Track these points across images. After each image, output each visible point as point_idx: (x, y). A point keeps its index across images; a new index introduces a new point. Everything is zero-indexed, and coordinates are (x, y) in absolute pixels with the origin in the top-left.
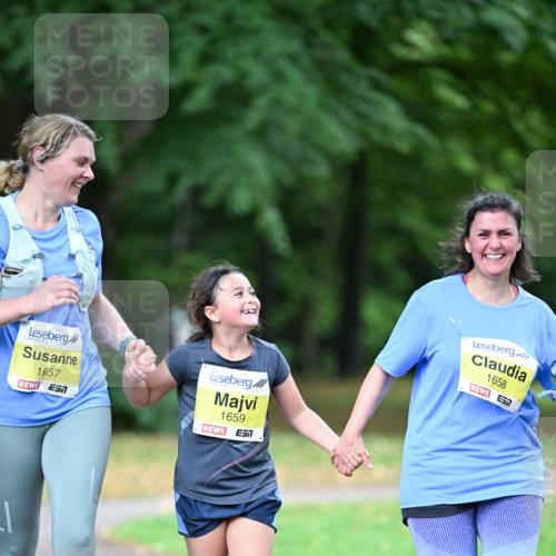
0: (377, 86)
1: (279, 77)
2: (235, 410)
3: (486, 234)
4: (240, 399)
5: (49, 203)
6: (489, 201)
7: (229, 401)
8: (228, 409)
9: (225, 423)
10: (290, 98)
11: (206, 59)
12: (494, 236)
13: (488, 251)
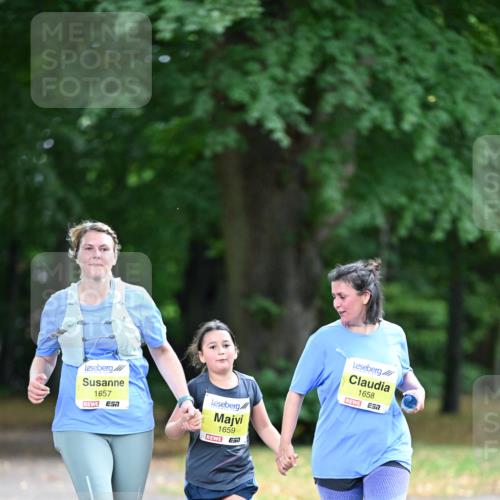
4: (231, 418)
7: (224, 419)
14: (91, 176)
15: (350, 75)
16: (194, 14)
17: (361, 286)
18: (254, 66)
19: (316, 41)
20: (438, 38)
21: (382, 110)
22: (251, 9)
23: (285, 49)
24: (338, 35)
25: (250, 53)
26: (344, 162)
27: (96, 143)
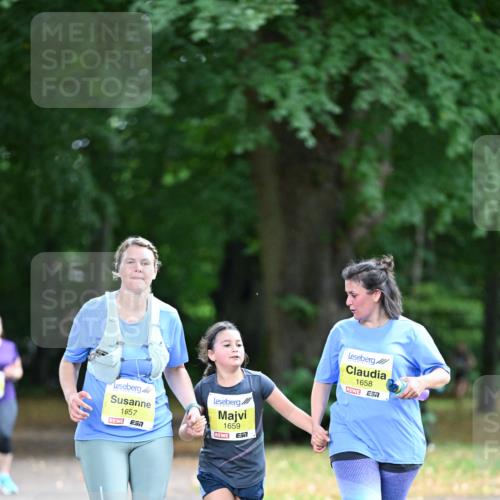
7: (228, 416)
14: (126, 176)
15: (385, 71)
16: (229, 13)
17: (371, 285)
18: (286, 65)
19: (349, 39)
20: (474, 36)
21: (417, 107)
22: (285, 7)
23: (318, 47)
24: (372, 33)
25: (282, 52)
26: (380, 160)
27: (133, 143)
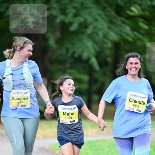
0: (123, 22)
1: (96, 20)
2: (69, 116)
3: (132, 64)
4: (69, 113)
5: (20, 61)
6: (133, 55)
7: (67, 114)
8: (67, 116)
9: (67, 120)
10: (100, 26)
11: (76, 15)
12: (134, 64)
13: (132, 68)
